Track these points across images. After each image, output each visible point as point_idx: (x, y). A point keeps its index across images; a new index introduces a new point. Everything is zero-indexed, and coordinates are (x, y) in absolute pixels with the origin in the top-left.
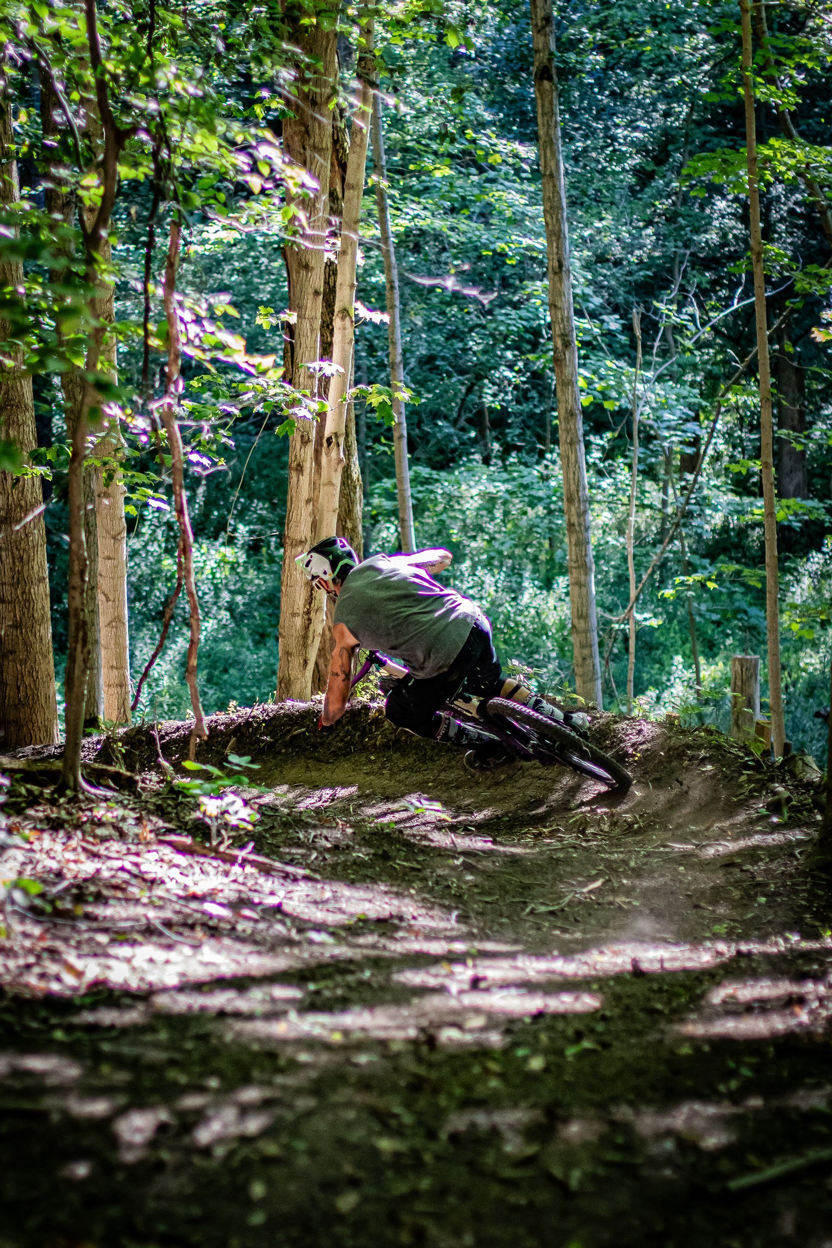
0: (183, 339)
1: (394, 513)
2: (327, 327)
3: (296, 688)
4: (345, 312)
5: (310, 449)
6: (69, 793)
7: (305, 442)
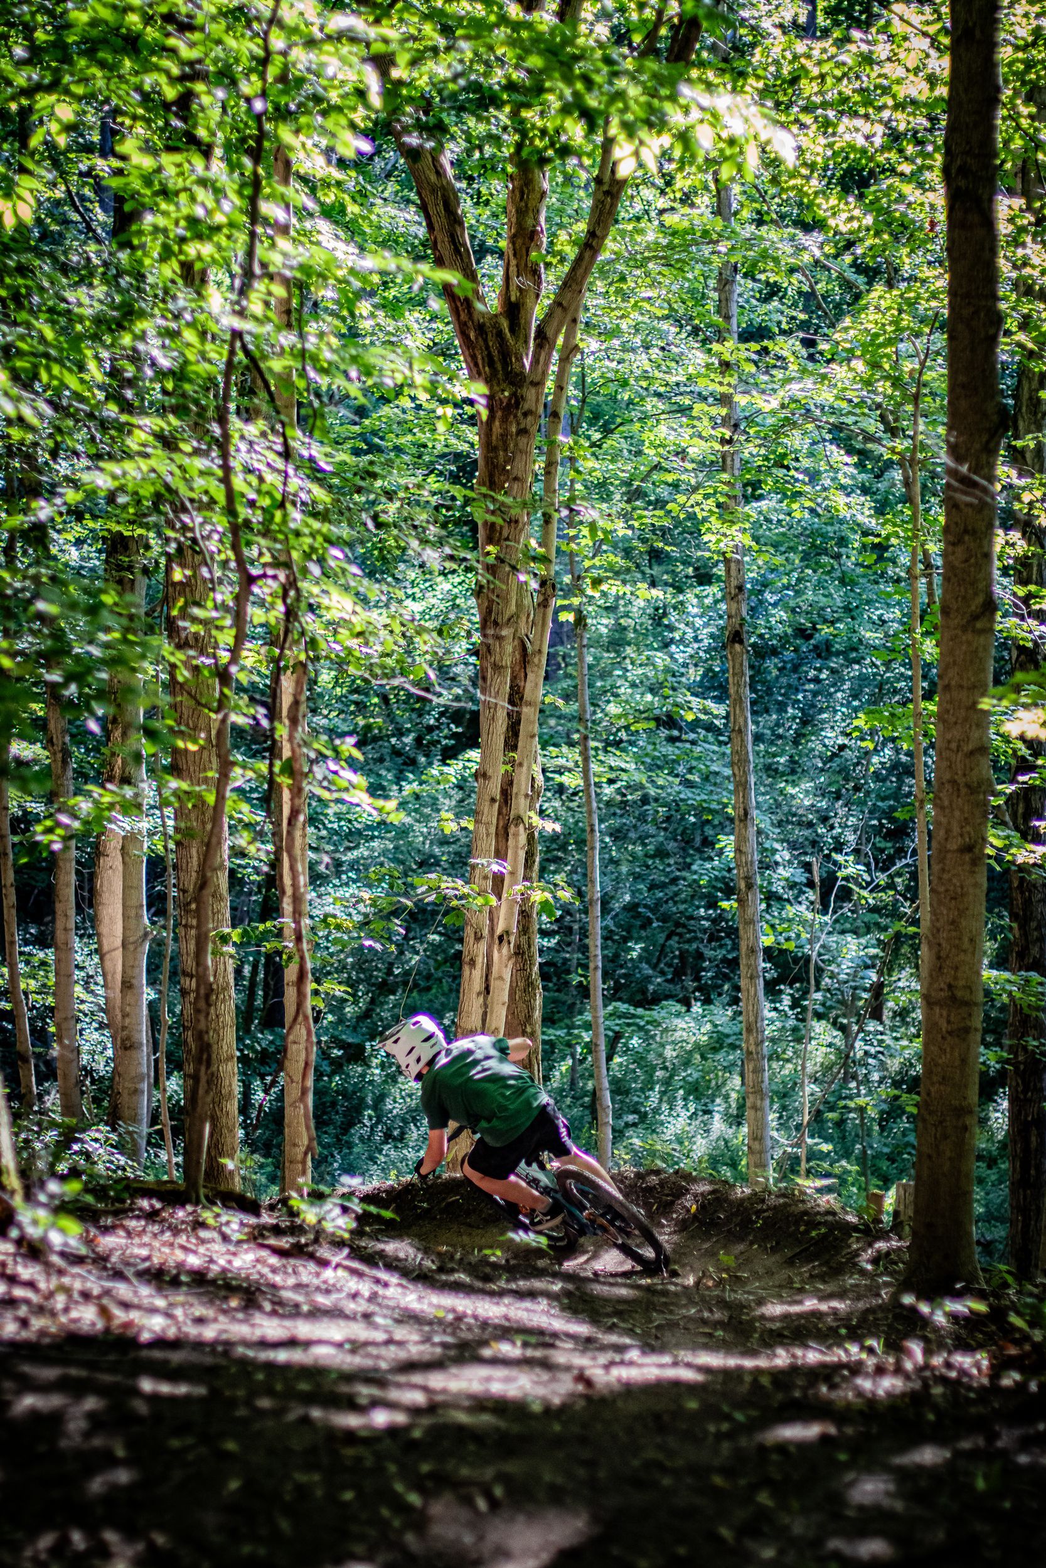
4: (520, 820)
5: (483, 945)
7: (478, 938)
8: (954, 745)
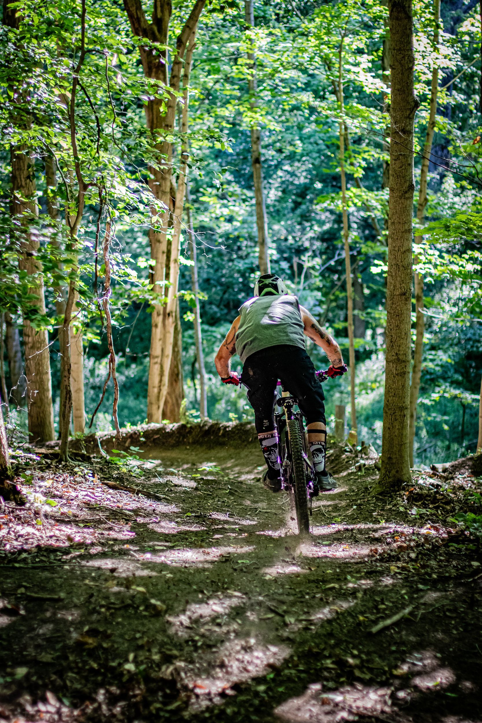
0: (111, 272)
1: (193, 344)
2: (168, 267)
3: (155, 418)
4: (176, 261)
5: (161, 318)
6: (63, 463)
7: (158, 315)
8: (397, 249)
